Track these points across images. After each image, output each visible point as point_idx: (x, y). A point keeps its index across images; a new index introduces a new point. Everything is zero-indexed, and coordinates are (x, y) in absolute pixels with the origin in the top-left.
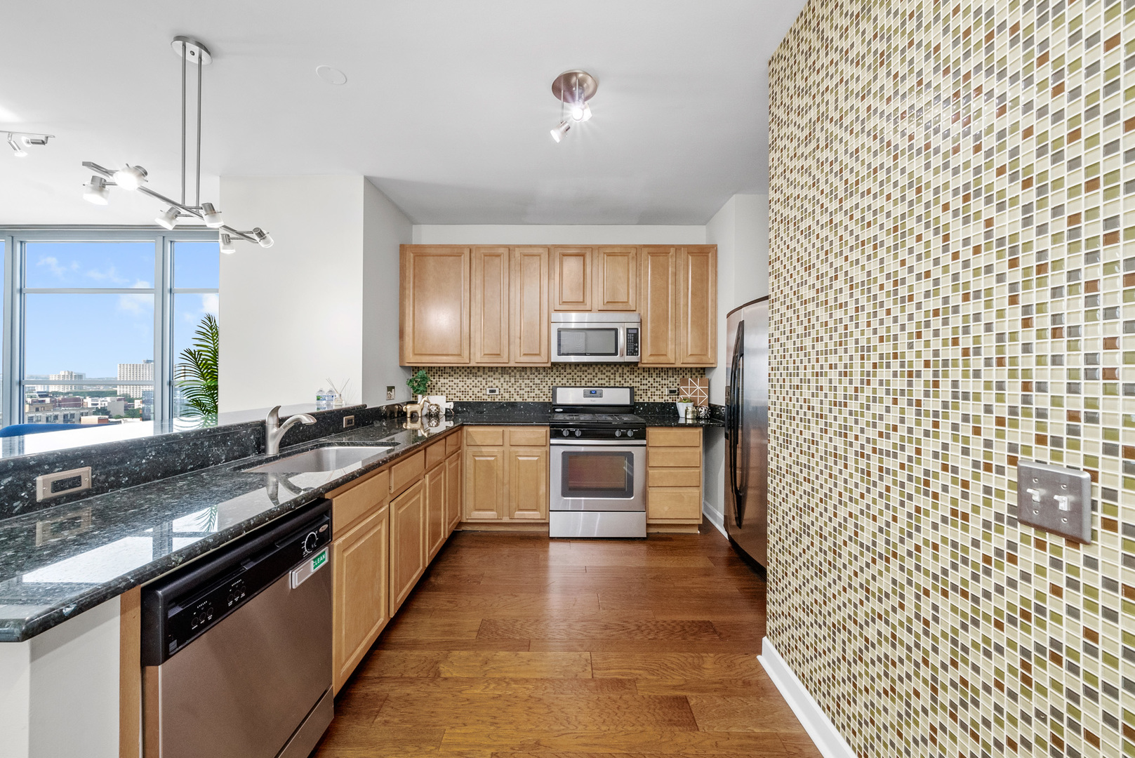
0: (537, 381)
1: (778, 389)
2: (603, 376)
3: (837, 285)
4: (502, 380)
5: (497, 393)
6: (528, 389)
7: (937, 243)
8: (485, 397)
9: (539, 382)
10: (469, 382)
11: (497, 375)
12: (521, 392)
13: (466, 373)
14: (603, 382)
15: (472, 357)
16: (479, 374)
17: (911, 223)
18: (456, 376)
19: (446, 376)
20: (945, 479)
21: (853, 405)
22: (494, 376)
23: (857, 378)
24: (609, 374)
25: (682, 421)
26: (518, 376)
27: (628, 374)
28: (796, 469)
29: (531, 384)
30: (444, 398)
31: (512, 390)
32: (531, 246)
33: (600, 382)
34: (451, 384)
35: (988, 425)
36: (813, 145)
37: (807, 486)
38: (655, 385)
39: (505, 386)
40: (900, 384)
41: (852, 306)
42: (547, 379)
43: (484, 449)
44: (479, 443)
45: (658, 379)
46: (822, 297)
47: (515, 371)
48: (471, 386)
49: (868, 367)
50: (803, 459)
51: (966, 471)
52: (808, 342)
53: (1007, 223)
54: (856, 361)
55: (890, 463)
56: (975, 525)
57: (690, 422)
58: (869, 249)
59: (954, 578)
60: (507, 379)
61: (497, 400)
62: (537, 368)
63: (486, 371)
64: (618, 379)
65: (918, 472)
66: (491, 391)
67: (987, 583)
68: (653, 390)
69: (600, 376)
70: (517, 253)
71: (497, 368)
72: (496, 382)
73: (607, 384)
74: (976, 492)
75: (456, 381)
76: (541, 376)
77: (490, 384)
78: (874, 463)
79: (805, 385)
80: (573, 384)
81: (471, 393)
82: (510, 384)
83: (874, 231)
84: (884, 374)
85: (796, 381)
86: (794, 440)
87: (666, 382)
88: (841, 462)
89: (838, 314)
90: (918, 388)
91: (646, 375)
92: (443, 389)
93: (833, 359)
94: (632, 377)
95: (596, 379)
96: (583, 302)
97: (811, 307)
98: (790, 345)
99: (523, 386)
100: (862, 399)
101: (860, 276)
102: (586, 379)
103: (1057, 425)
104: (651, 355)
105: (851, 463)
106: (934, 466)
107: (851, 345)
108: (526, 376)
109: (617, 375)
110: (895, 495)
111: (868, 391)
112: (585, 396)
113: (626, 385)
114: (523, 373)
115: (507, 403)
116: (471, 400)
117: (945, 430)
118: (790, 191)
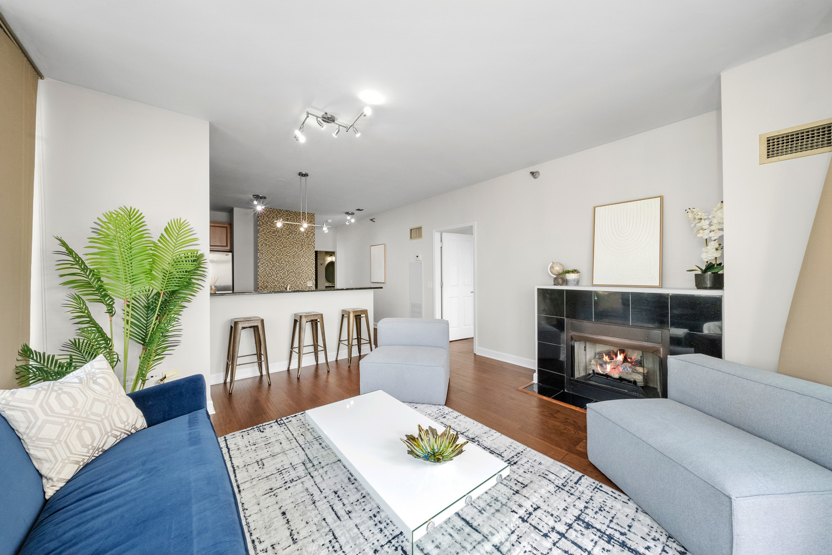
1: (263, 277)
7: (299, 260)
23: (286, 275)
35: (305, 279)
41: (285, 264)
52: (274, 269)
54: (286, 272)
74: (304, 285)
83: (289, 255)
84: (291, 274)
85: (270, 275)
86: (269, 286)
93: (281, 272)
97: (275, 262)
98: (267, 269)
100: (288, 277)
117: (300, 280)
118: (267, 239)
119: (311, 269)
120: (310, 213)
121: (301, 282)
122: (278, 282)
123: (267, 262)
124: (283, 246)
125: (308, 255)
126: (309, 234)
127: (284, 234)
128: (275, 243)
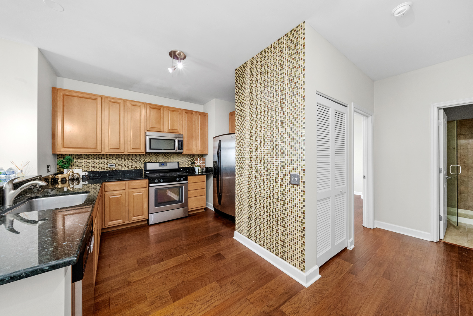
0: (136, 160)
1: (239, 161)
2: (166, 158)
3: (256, 135)
4: (117, 160)
5: (114, 166)
6: (132, 164)
7: (277, 131)
8: (107, 168)
9: (137, 160)
10: (97, 161)
11: (114, 158)
12: (128, 165)
13: (95, 157)
14: (166, 160)
15: (103, 149)
16: (104, 157)
17: (272, 125)
18: (89, 158)
19: (82, 158)
20: (279, 178)
21: (260, 165)
22: (113, 158)
23: (260, 158)
24: (168, 157)
25: (197, 173)
26: (126, 158)
27: (176, 157)
28: (244, 182)
29: (133, 162)
30: (81, 170)
31: (123, 165)
32: (135, 101)
33: (165, 160)
34: (85, 162)
35: (286, 167)
36: (249, 99)
37: (248, 186)
38: (186, 161)
39: (119, 163)
40: (270, 159)
41: (259, 141)
42: (140, 159)
43: (115, 192)
44: (112, 190)
45: (187, 159)
46: (252, 138)
47: (124, 156)
48: (98, 164)
49: (263, 156)
50: (247, 179)
51: (282, 176)
52: (248, 149)
53: (288, 130)
54: (261, 154)
55: (268, 177)
56: (284, 186)
57: (200, 173)
58: (263, 128)
59: (280, 198)
60: (120, 160)
61: (114, 170)
62: (135, 155)
63: (108, 156)
64: (172, 159)
65: (274, 178)
66: (110, 166)
67: (286, 197)
68: (185, 163)
69: (165, 158)
70: (128, 103)
71: (114, 154)
72: (114, 161)
73: (168, 161)
74: (284, 180)
75: (89, 161)
76: (138, 158)
77: (110, 162)
78: (265, 177)
79: (247, 160)
80: (153, 161)
81: (98, 167)
82: (121, 162)
83: (264, 125)
84: (267, 157)
85: (244, 159)
86: (244, 175)
87: (190, 160)
88: (257, 179)
89: (256, 143)
90: (274, 160)
91: (183, 157)
92: (80, 165)
93: (255, 154)
94: (178, 158)
95: (163, 159)
96: (160, 128)
97: (249, 140)
98: (242, 149)
99: (129, 163)
100: (262, 163)
101: (261, 135)
102: (159, 159)
103: (295, 166)
104: (187, 150)
105: (259, 178)
106: (276, 176)
107: (259, 151)
108: (130, 158)
109: (172, 157)
110: (269, 184)
111: (263, 161)
112: (160, 166)
113: (175, 161)
114: (128, 157)
115: (120, 171)
116: (98, 170)
117: (279, 169)
118: (242, 108)
119: (297, 146)
120: (294, 27)
121: (281, 174)
122: (252, 169)
123: (242, 141)
124: (256, 113)
125: (291, 117)
126: (293, 75)
127: (258, 93)
128: (249, 111)
